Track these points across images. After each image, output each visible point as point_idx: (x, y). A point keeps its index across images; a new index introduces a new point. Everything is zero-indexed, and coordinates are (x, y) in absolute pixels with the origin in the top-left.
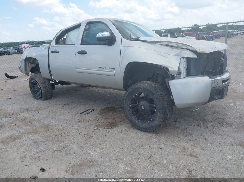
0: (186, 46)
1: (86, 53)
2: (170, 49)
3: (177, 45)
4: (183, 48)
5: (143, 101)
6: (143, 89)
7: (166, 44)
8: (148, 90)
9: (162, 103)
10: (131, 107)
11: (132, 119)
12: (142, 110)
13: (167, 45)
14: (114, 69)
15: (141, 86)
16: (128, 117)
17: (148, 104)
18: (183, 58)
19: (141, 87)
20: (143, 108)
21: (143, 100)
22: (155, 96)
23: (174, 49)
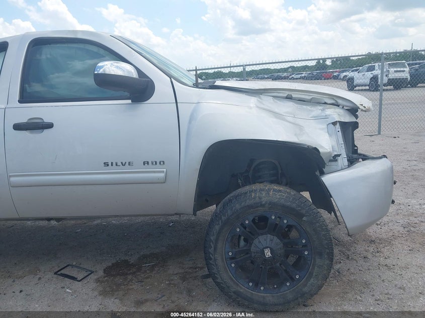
0: (333, 99)
1: (50, 126)
2: (296, 105)
3: (311, 97)
4: (325, 103)
5: (265, 236)
6: (267, 205)
7: (285, 95)
8: (283, 206)
9: (323, 233)
10: (232, 258)
11: (239, 289)
12: (265, 260)
13: (289, 98)
14: (162, 163)
15: (260, 198)
16: (229, 287)
17: (278, 241)
18: (334, 124)
19: (264, 203)
20: (268, 253)
21: (262, 234)
22: (304, 219)
23: (306, 105)
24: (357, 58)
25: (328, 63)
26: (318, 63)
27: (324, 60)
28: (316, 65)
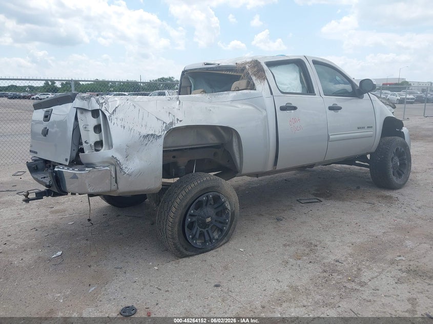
24: (86, 83)
25: (58, 84)
26: (47, 84)
27: (53, 82)
28: (43, 87)
